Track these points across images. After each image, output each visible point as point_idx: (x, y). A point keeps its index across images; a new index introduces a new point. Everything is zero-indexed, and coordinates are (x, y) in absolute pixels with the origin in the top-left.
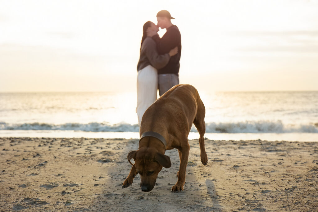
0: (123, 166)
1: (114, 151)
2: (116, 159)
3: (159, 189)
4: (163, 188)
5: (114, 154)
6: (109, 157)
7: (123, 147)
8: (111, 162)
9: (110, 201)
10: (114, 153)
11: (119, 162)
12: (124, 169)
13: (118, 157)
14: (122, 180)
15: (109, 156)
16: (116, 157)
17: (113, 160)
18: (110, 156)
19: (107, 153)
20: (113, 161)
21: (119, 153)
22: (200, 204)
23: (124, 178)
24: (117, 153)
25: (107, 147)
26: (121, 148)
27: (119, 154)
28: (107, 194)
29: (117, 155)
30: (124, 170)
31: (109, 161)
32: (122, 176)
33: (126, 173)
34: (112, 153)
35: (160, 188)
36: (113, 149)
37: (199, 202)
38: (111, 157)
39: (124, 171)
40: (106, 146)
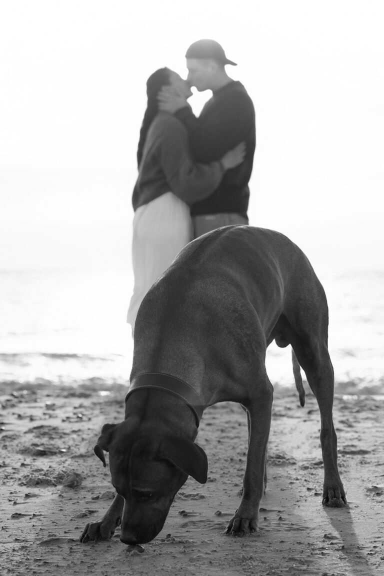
0: (91, 466)
1: (67, 427)
2: (72, 448)
3: (191, 528)
4: (202, 524)
5: (65, 434)
6: (52, 442)
7: (90, 416)
8: (59, 456)
9: (55, 559)
10: (67, 431)
11: (81, 456)
12: (95, 473)
13: (77, 443)
14: (87, 503)
15: (51, 438)
16: (71, 443)
17: (64, 450)
18: (56, 440)
19: (46, 430)
20: (63, 452)
21: (79, 431)
22: (305, 567)
23: (93, 499)
24: (74, 432)
25: (47, 417)
26: (85, 418)
27: (80, 433)
28: (46, 539)
29: (75, 436)
30: (94, 476)
31: (54, 454)
32: (90, 493)
33: (100, 485)
34: (60, 431)
35: (193, 523)
36: (63, 421)
37: (302, 562)
38: (58, 443)
39: (95, 479)
40: (45, 414)
